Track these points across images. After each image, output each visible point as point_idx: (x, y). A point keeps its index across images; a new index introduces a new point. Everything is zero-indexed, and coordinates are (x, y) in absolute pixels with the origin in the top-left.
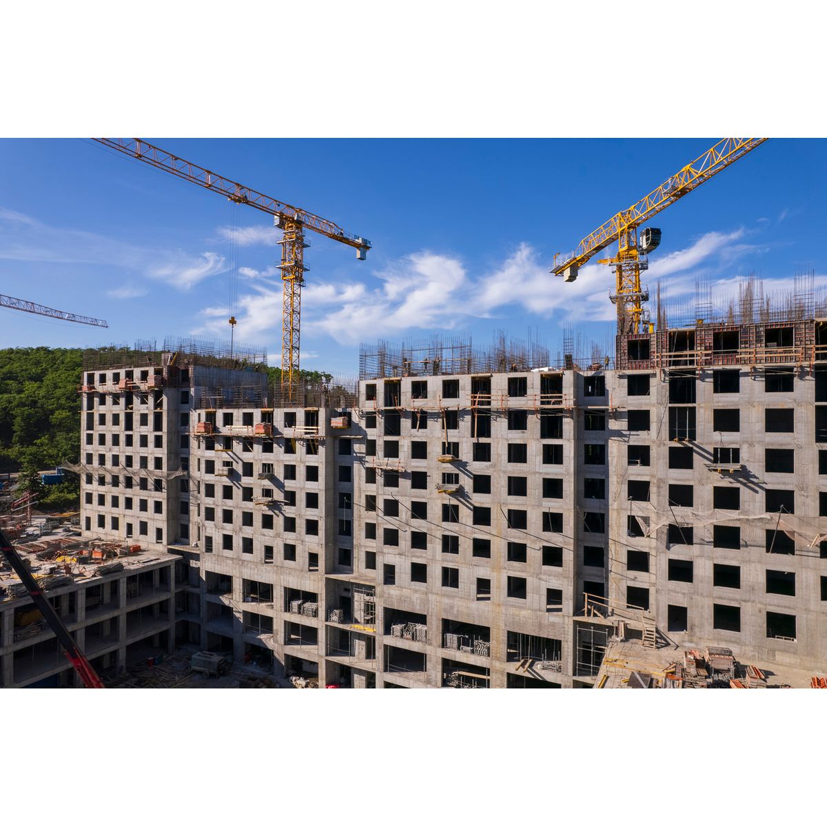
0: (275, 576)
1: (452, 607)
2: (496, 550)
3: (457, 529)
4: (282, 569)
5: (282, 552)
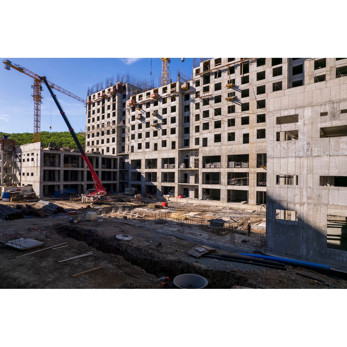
0: (158, 155)
1: (232, 149)
2: (251, 120)
3: (234, 115)
4: (161, 151)
5: (161, 144)
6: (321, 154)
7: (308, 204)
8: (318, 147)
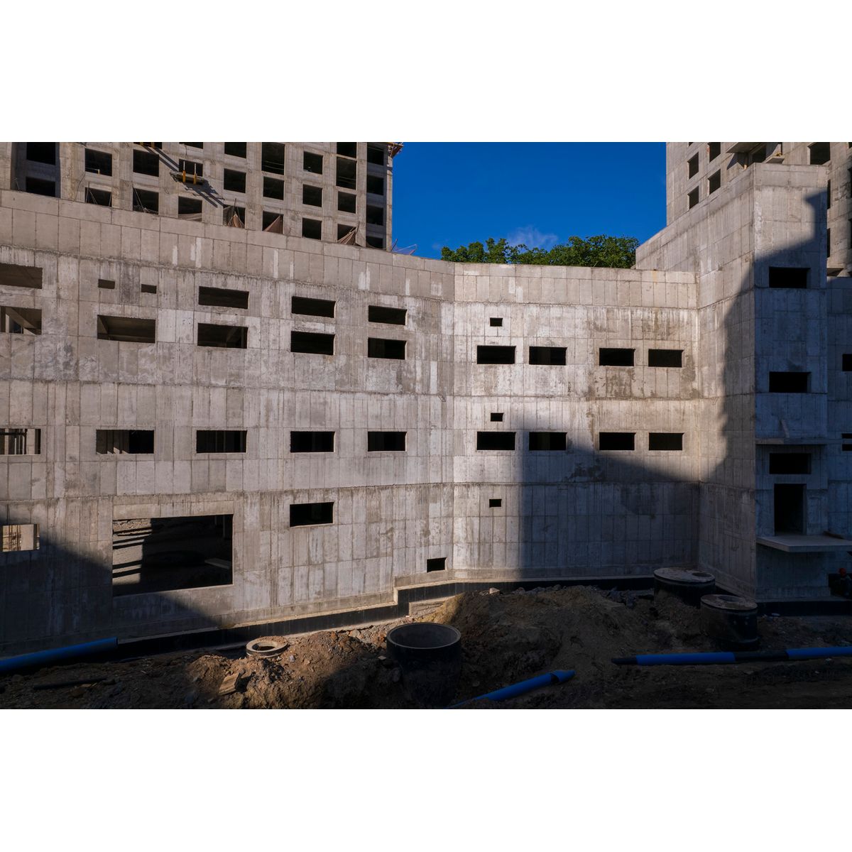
6: (98, 377)
7: (69, 500)
8: (93, 361)
